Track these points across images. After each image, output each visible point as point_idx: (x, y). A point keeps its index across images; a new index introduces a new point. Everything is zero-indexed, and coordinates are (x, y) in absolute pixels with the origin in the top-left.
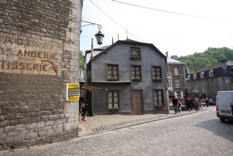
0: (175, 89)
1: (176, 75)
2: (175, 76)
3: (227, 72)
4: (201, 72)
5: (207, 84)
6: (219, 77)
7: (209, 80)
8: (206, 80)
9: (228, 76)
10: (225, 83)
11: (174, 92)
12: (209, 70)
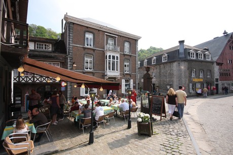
0: (123, 75)
1: (127, 53)
2: (124, 55)
3: (183, 56)
4: (152, 58)
5: (159, 71)
6: (174, 62)
7: (162, 66)
8: (158, 66)
9: (185, 61)
10: (180, 70)
11: (121, 78)
12: (162, 55)
